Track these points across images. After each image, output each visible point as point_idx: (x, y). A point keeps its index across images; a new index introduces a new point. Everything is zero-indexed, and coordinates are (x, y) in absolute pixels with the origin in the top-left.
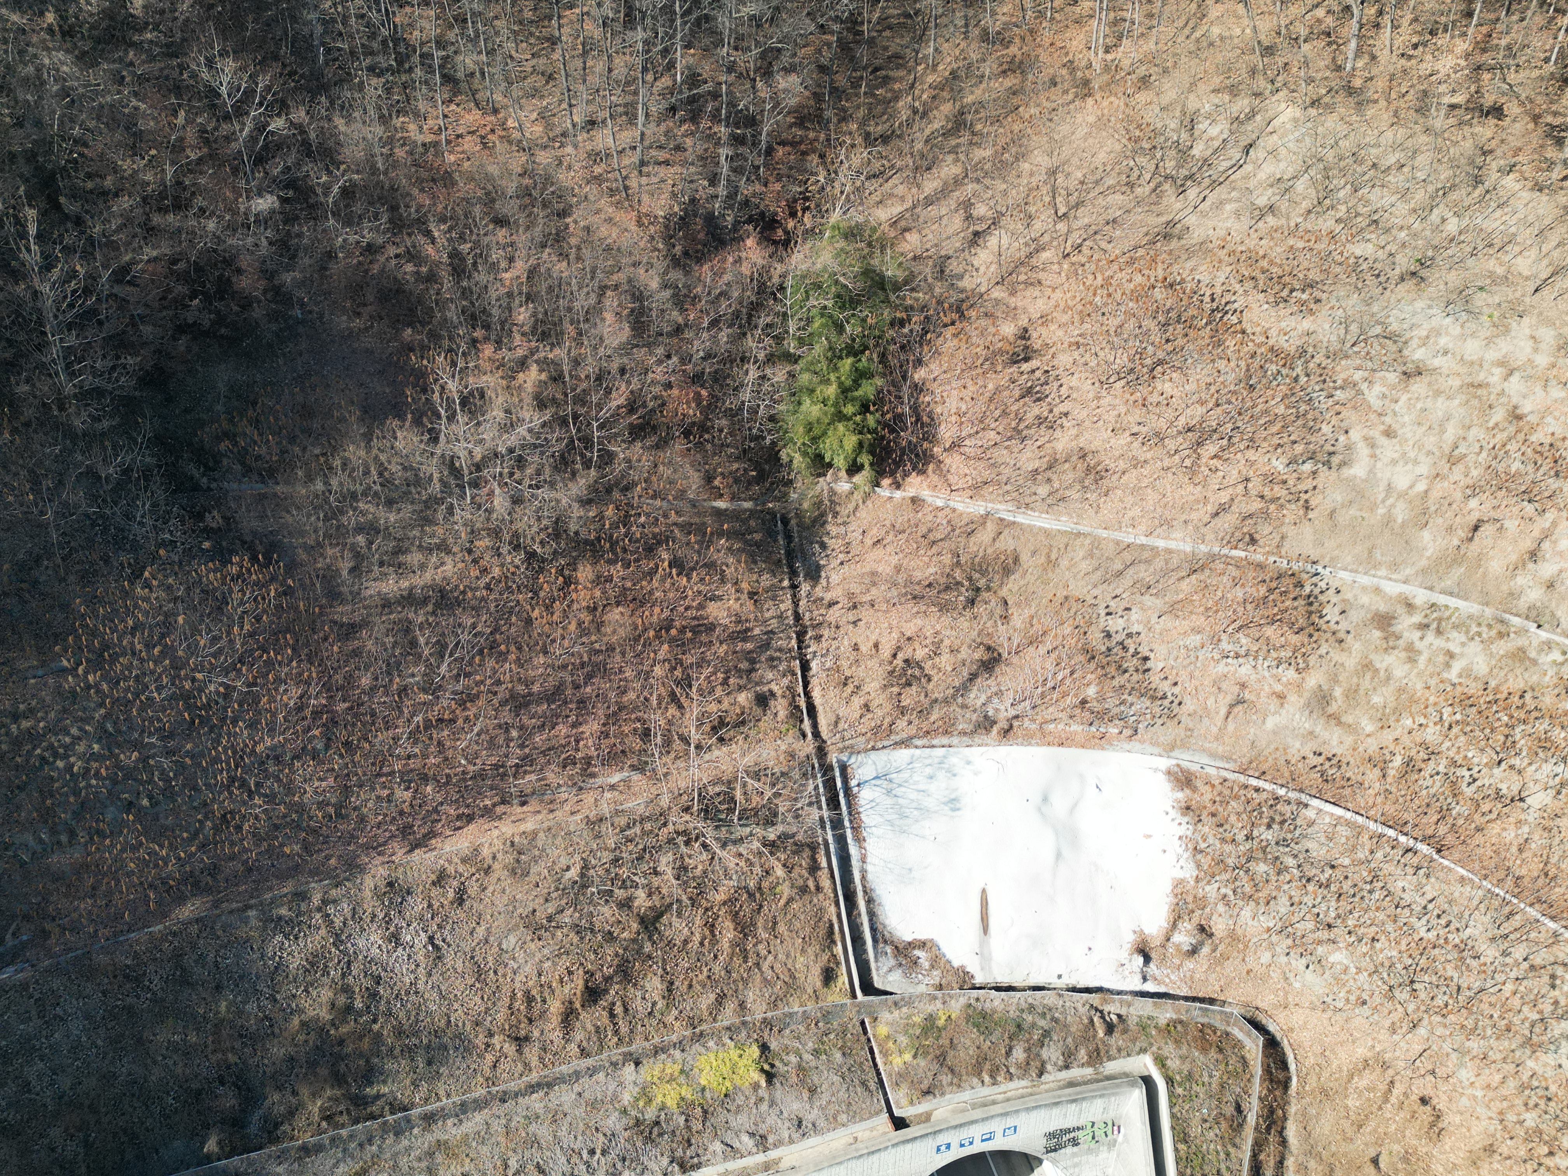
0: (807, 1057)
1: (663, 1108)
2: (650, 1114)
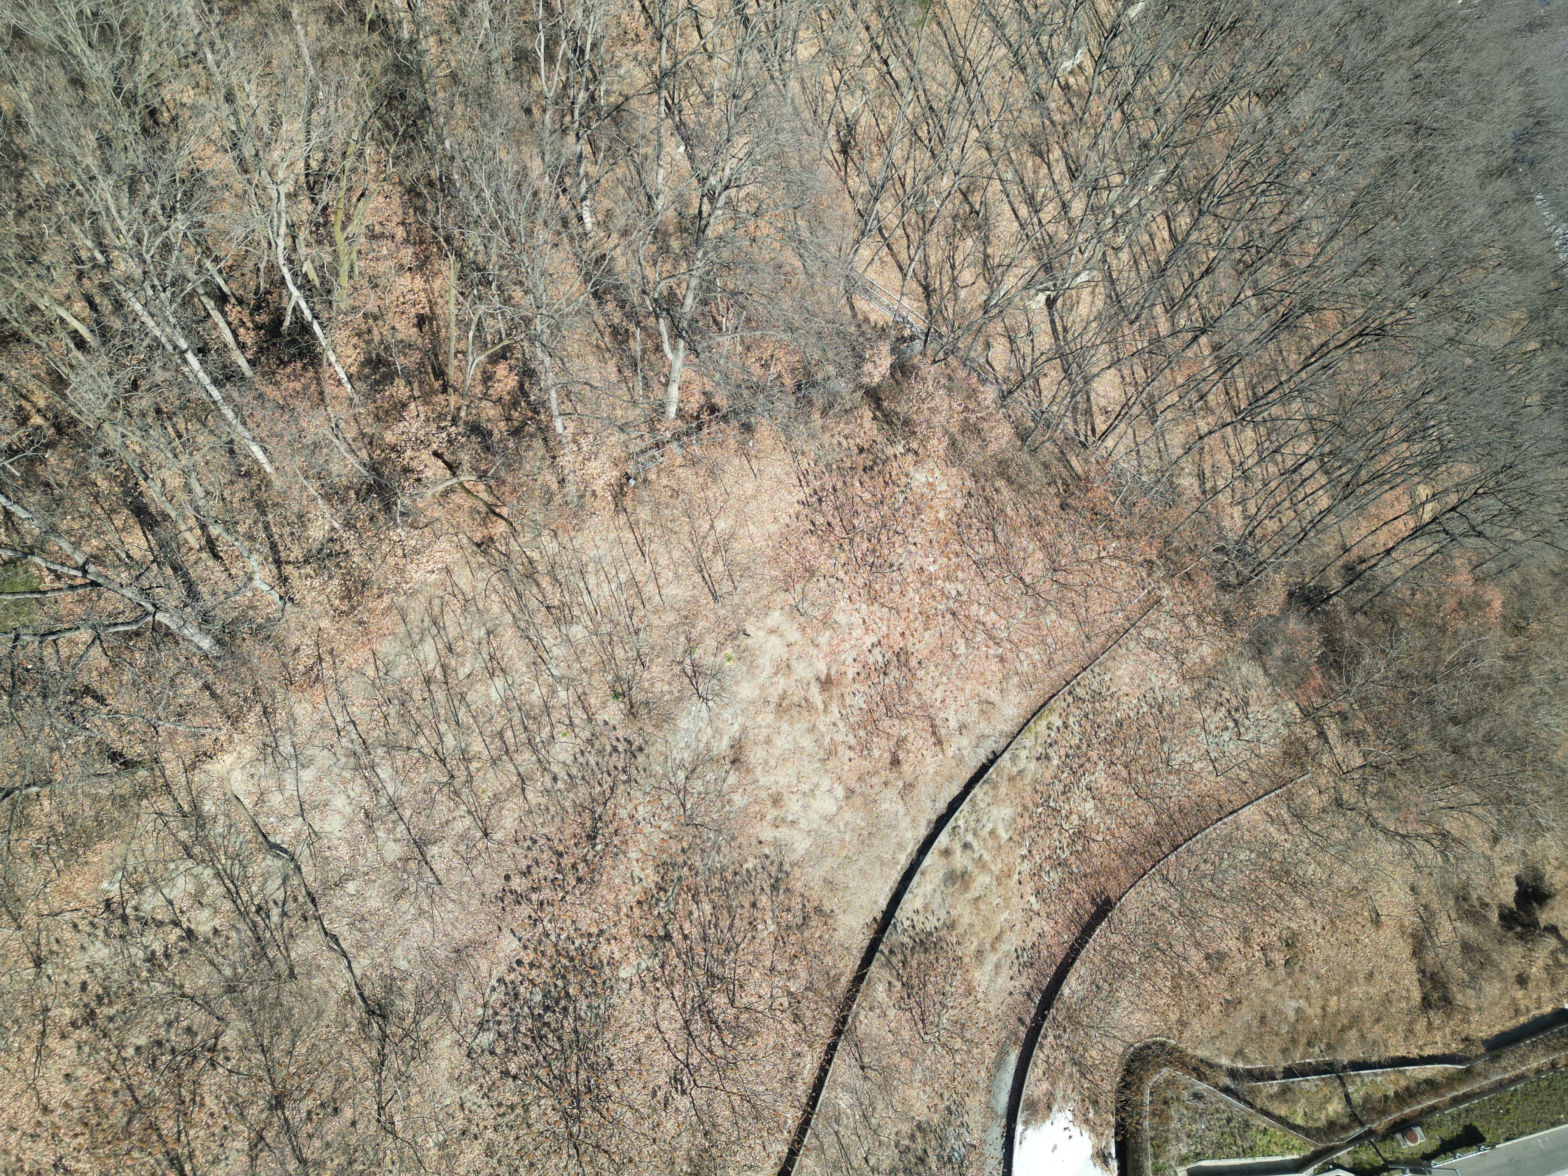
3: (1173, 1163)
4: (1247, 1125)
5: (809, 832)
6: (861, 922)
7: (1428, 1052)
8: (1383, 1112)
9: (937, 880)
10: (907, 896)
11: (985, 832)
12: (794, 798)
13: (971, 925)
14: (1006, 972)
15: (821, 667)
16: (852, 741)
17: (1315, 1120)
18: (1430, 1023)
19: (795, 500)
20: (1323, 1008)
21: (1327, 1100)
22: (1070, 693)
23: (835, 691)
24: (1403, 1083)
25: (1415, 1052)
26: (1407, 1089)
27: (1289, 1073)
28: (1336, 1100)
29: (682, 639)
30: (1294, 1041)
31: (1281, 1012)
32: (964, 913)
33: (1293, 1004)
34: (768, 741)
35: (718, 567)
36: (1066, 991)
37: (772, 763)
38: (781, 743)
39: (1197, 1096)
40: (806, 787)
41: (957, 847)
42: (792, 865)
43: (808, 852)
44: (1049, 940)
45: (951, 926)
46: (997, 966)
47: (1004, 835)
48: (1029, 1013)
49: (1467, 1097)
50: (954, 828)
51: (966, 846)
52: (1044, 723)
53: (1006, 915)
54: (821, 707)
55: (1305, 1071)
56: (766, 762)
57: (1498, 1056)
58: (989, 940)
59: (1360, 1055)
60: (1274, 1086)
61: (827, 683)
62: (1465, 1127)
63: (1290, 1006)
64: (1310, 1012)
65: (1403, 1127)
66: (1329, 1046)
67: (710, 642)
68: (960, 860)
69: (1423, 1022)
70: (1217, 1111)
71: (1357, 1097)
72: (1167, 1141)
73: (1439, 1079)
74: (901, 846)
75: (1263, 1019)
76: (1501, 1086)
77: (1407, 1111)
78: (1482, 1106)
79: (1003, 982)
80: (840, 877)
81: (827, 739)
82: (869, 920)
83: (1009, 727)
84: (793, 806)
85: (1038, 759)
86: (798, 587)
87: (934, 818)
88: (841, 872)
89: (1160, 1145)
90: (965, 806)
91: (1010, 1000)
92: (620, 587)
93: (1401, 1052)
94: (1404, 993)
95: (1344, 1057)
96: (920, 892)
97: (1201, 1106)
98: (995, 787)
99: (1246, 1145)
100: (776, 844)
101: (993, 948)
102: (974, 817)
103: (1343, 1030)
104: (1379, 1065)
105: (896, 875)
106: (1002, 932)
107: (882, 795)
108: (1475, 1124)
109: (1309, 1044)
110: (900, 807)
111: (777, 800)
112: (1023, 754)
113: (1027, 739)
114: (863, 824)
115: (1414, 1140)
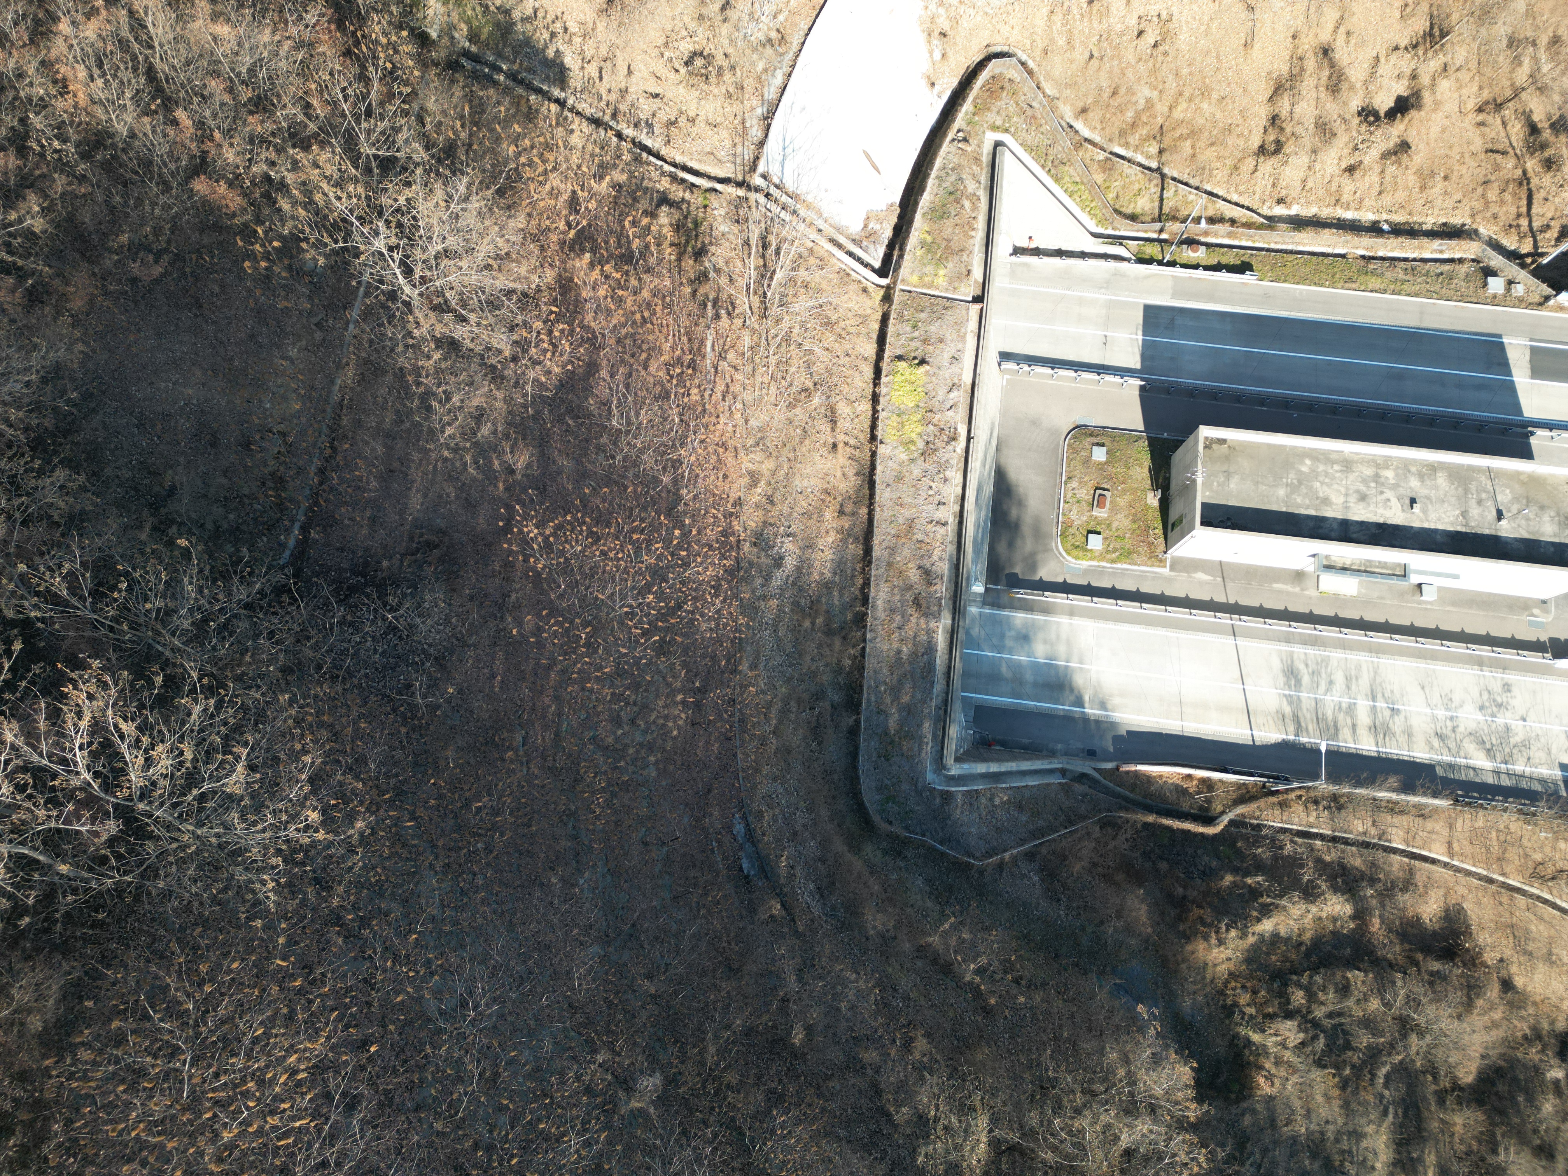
0: (916, 334)
1: (920, 435)
2: (921, 445)
3: (985, 125)
20: (1171, 109)
64: (1158, 106)
71: (1168, 203)
73: (1242, 221)
75: (1114, 93)
78: (1263, 257)
93: (1219, 190)
94: (1246, 133)
95: (1173, 173)
104: (1197, 189)
115: (1195, 254)
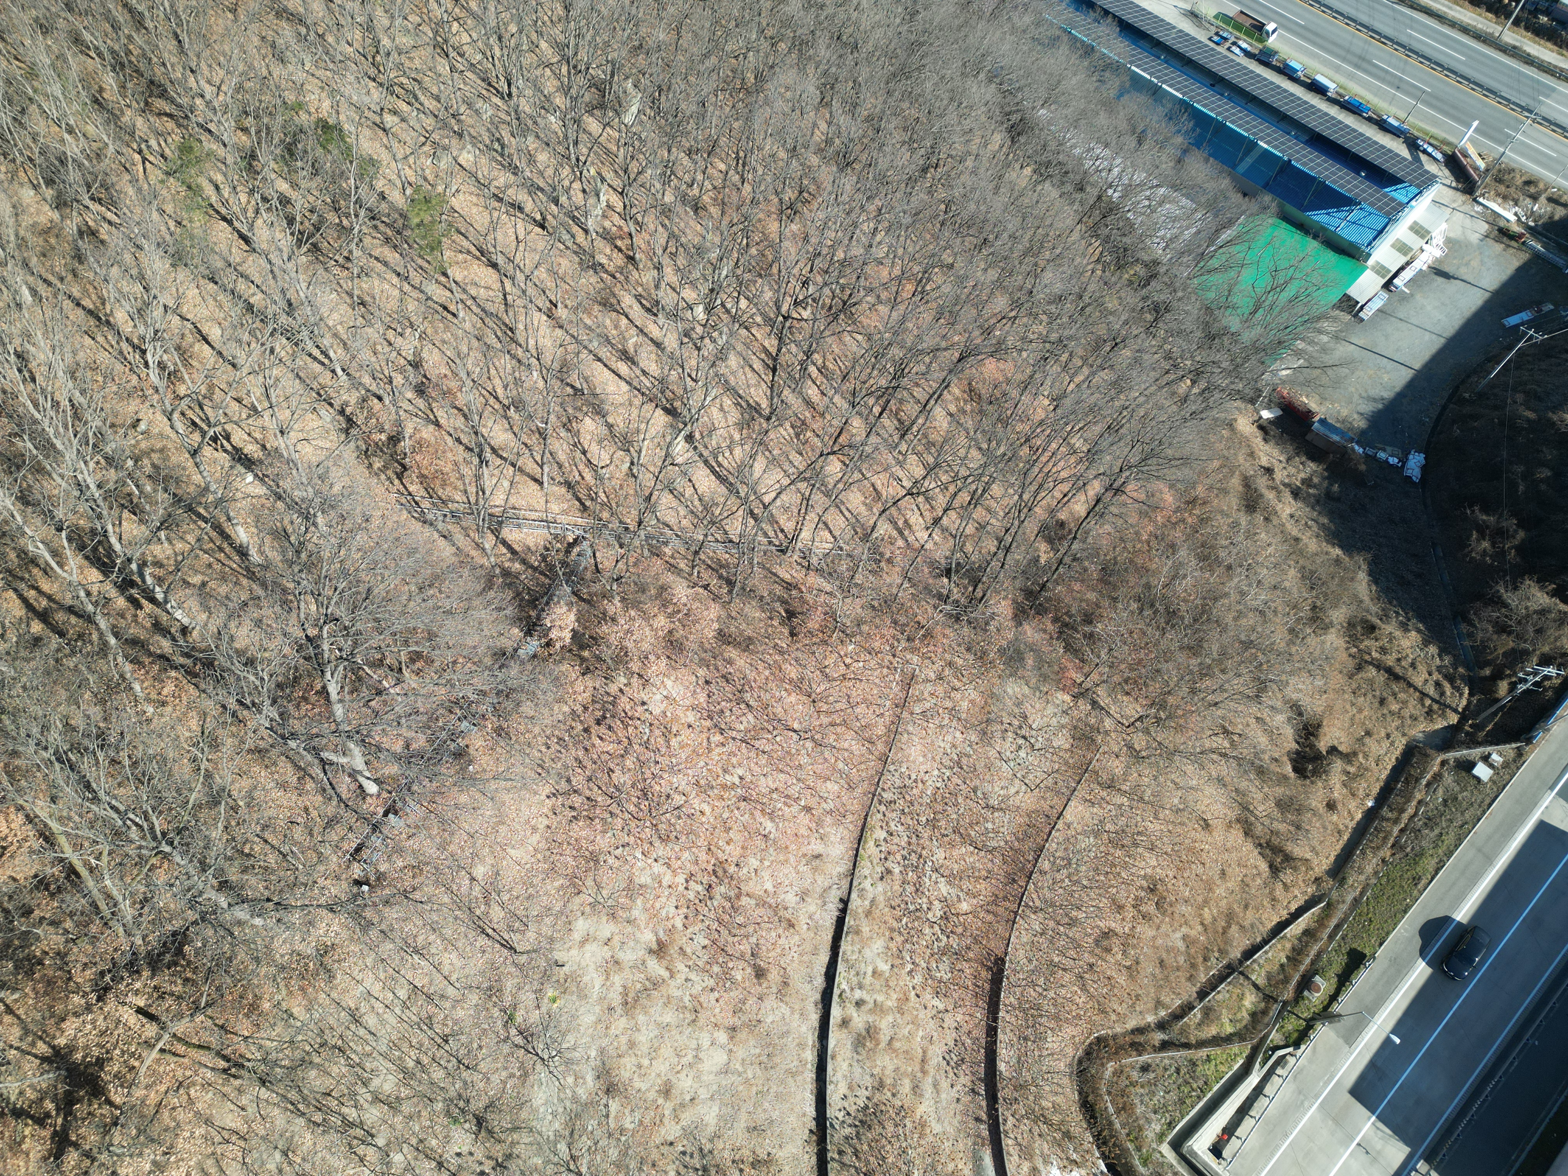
3: (1154, 1145)
4: (1193, 1064)
5: (712, 1098)
6: (800, 1143)
7: (1293, 907)
8: (1286, 981)
9: (849, 1054)
10: (830, 1088)
11: (868, 979)
12: (682, 1076)
13: (896, 1070)
14: (945, 1084)
15: (648, 937)
16: (711, 983)
17: (1240, 1021)
18: (1285, 884)
19: (543, 797)
20: (1202, 924)
21: (1241, 997)
22: (880, 803)
23: (673, 950)
24: (1288, 946)
25: (1285, 914)
26: (1294, 949)
27: (1202, 994)
28: (1248, 994)
29: (496, 1012)
30: (1193, 966)
31: (1173, 948)
32: (885, 1063)
33: (1178, 935)
34: (632, 1044)
35: (497, 914)
36: (1002, 1066)
37: (646, 1062)
38: (643, 1038)
39: (1145, 1068)
40: (690, 1058)
41: (852, 1011)
42: (711, 1141)
43: (720, 1117)
44: (966, 1028)
45: (880, 1086)
46: (936, 1085)
47: (884, 967)
48: (981, 1107)
49: (1338, 927)
50: (840, 996)
51: (859, 1004)
52: (871, 844)
53: (921, 1033)
54: (666, 974)
55: (1213, 984)
56: (640, 1066)
57: (1344, 878)
58: (917, 1068)
59: (1246, 943)
60: (1196, 1014)
61: (660, 950)
62: (1348, 953)
63: (1176, 939)
64: (1193, 933)
65: (1306, 983)
66: (1220, 951)
67: (527, 997)
68: (859, 1020)
69: (1279, 886)
70: (1166, 1069)
71: (1261, 981)
72: (1140, 1129)
73: (1313, 925)
74: (801, 1046)
75: (1162, 962)
76: (1356, 901)
77: (1302, 968)
78: (1351, 927)
79: (948, 1095)
80: (761, 1117)
81: (687, 999)
82: (806, 1135)
83: (843, 867)
84: (685, 1084)
85: (882, 878)
86: (590, 882)
87: (818, 996)
88: (760, 1110)
89: (1137, 1137)
90: (841, 967)
91: (960, 1107)
92: (405, 1006)
93: (1276, 920)
94: (1255, 871)
95: (1236, 953)
96: (839, 1075)
97: (1152, 1075)
98: (858, 932)
99: (1201, 1083)
100: (689, 1133)
101: (924, 1072)
102: (853, 972)
103: (1224, 932)
104: (1265, 942)
105: (810, 1075)
106: (924, 1052)
107: (763, 1011)
108: (1354, 946)
109: (1206, 959)
110: (784, 1009)
111: (666, 1091)
112: (867, 884)
113: (865, 868)
114: (758, 1051)
115: (1318, 990)
